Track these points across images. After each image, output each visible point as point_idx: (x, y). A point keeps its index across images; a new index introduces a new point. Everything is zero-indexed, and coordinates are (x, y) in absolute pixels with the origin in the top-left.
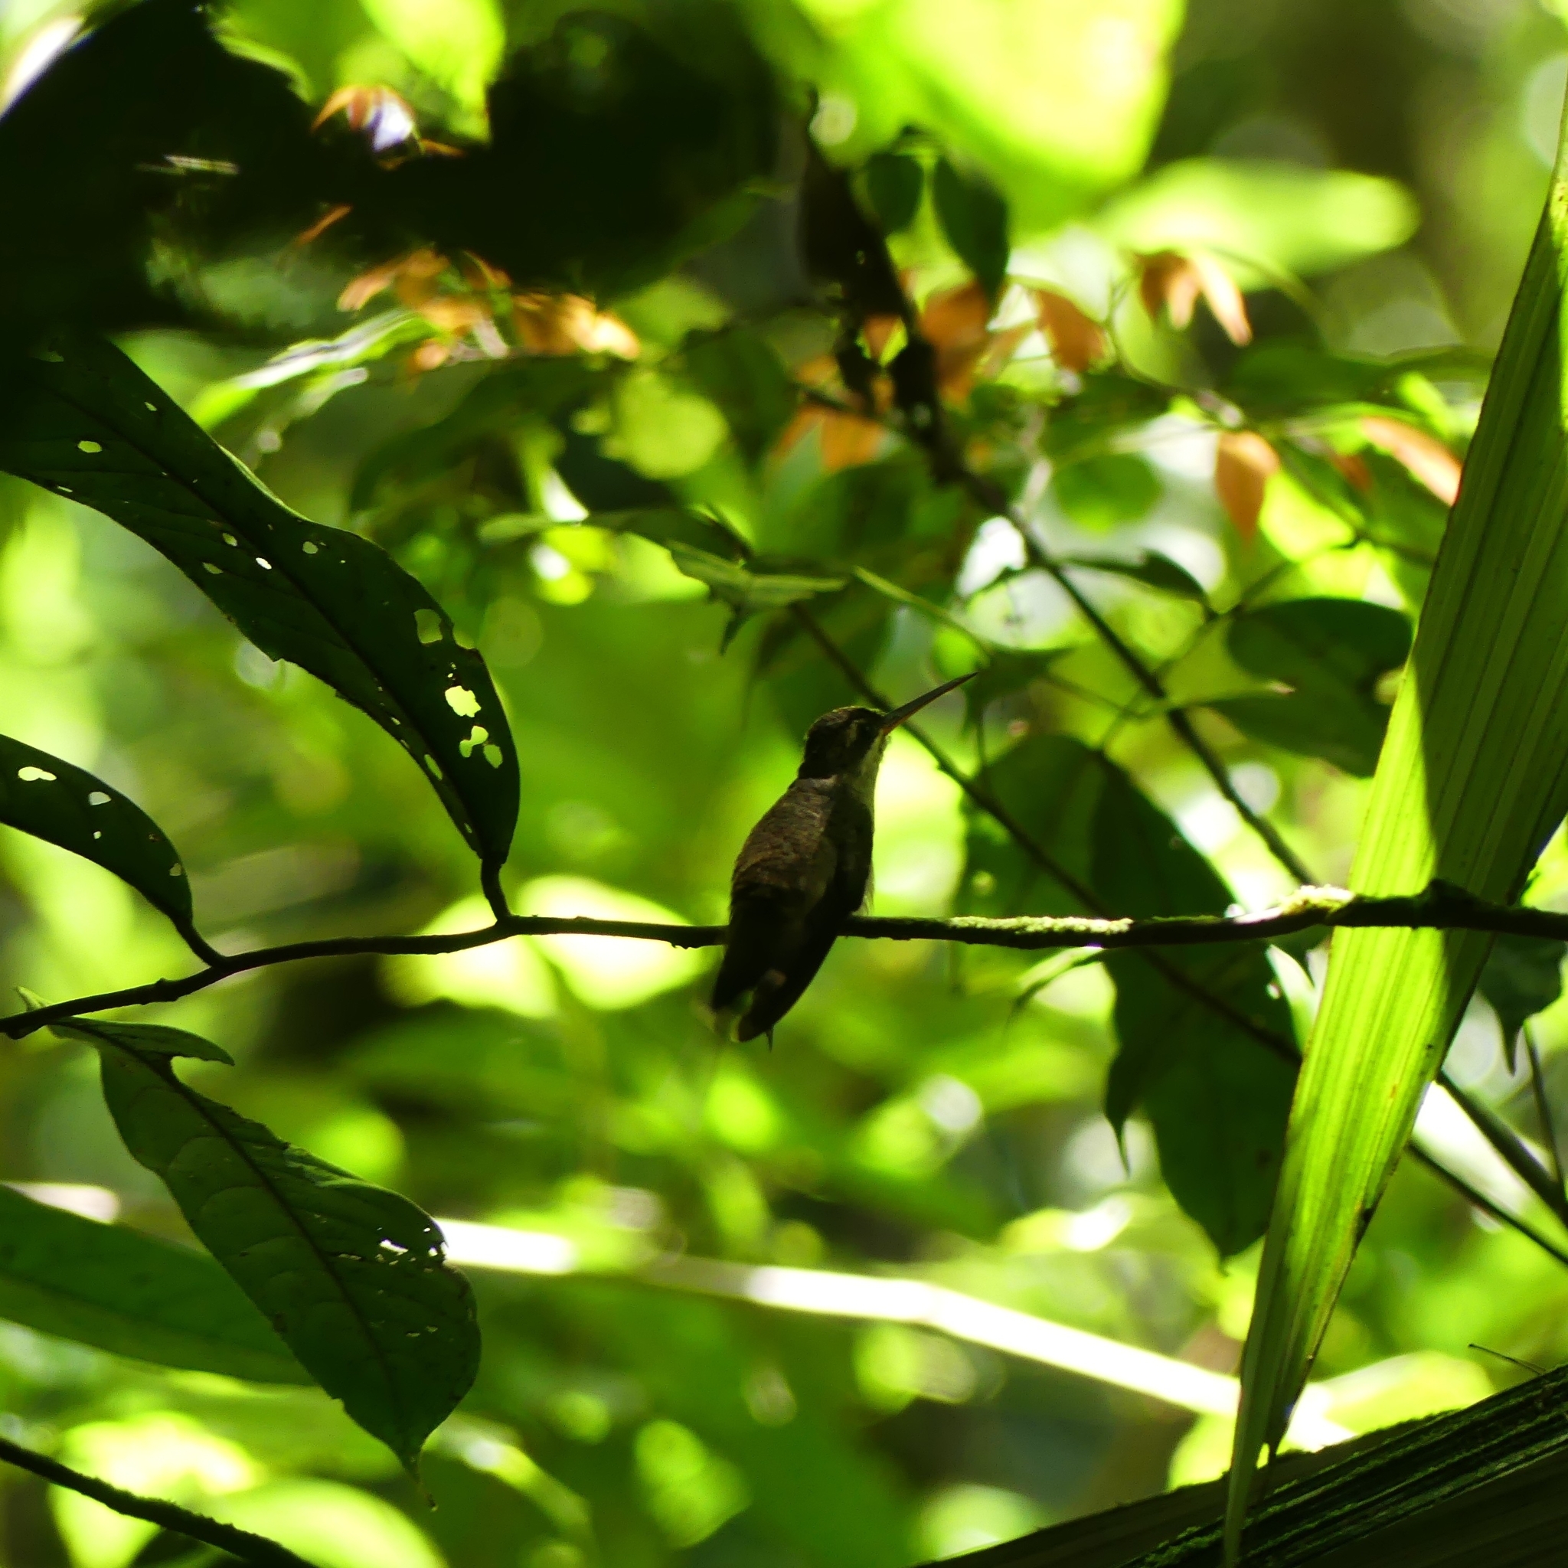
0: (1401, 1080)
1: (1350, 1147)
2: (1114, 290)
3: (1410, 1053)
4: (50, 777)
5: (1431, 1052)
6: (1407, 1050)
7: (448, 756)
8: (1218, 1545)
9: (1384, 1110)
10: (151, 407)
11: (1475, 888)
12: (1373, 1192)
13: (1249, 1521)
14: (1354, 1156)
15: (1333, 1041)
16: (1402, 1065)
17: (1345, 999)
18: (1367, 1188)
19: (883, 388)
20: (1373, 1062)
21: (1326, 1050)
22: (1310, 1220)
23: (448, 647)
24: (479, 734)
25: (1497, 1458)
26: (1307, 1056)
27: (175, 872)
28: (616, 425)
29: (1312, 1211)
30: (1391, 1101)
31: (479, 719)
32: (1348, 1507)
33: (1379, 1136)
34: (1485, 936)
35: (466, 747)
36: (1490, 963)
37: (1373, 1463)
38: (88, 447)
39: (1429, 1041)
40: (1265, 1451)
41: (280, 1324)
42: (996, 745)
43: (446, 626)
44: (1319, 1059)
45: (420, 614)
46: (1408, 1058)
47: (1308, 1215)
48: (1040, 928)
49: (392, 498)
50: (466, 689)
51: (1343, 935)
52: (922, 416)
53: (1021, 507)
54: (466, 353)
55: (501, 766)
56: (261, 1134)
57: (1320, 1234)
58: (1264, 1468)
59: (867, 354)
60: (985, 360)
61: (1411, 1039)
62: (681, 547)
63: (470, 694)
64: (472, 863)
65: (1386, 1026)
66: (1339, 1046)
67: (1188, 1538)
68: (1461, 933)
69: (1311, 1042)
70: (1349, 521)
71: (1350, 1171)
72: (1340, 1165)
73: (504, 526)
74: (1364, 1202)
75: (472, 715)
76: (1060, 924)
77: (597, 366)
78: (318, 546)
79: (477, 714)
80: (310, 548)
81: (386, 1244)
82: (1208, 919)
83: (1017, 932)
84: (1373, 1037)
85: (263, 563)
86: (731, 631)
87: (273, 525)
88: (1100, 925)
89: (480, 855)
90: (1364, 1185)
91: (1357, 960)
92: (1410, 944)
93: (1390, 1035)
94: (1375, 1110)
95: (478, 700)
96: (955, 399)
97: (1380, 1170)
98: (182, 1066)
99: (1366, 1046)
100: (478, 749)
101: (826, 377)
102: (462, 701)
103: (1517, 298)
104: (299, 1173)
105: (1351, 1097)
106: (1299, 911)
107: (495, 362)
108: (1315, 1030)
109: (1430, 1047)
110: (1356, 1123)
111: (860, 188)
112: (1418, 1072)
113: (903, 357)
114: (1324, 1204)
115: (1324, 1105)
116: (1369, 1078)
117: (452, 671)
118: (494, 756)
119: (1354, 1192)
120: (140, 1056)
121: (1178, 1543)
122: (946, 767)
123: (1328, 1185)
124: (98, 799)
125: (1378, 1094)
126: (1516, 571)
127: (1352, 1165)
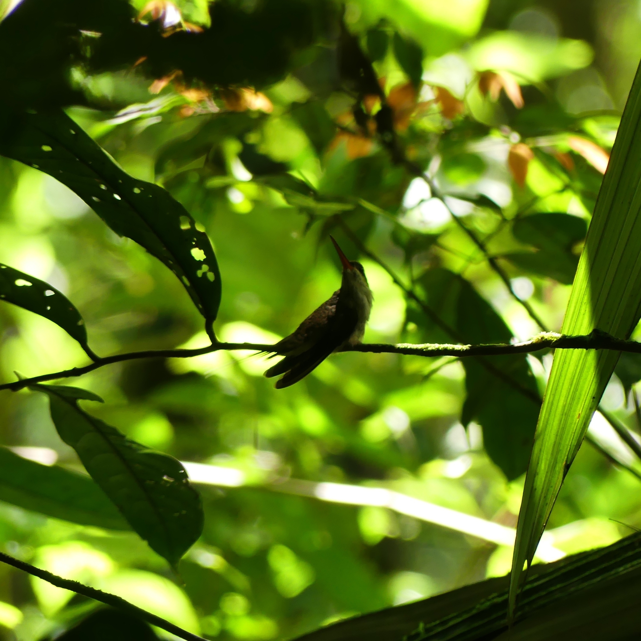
0: (582, 411)
1: (561, 439)
2: (467, 86)
3: (586, 400)
4: (29, 284)
5: (594, 400)
6: (585, 399)
7: (192, 277)
8: (506, 601)
9: (575, 423)
10: (73, 132)
11: (613, 333)
12: (570, 457)
13: (519, 591)
14: (563, 442)
15: (554, 395)
16: (583, 405)
17: (559, 378)
18: (568, 456)
19: (372, 126)
20: (571, 404)
21: (551, 399)
22: (545, 468)
23: (193, 231)
24: (205, 268)
25: (620, 566)
26: (544, 401)
27: (80, 323)
28: (263, 139)
29: (545, 465)
30: (578, 420)
31: (205, 262)
32: (558, 586)
33: (573, 434)
34: (616, 352)
35: (199, 273)
36: (619, 363)
37: (569, 568)
38: (46, 148)
39: (593, 396)
40: (526, 563)
41: (122, 509)
42: (417, 271)
43: (192, 223)
44: (549, 403)
45: (182, 218)
46: (585, 402)
47: (543, 467)
48: (434, 348)
49: (171, 170)
50: (200, 249)
51: (559, 351)
52: (388, 137)
53: (428, 173)
54: (202, 110)
55: (214, 281)
56: (114, 432)
57: (549, 474)
58: (525, 571)
59: (365, 112)
60: (413, 115)
61: (586, 394)
62: (289, 192)
63: (202, 251)
64: (202, 320)
65: (576, 390)
66: (557, 397)
67: (493, 598)
68: (606, 351)
69: (545, 396)
70: (563, 180)
71: (561, 448)
72: (557, 446)
73: (216, 182)
74: (567, 461)
75: (202, 260)
76: (441, 346)
77: (255, 116)
78: (141, 190)
79: (204, 260)
80: (137, 191)
81: (165, 478)
82: (503, 345)
83: (424, 350)
84: (571, 393)
85: (117, 197)
86: (308, 226)
87: (122, 181)
88: (459, 347)
89: (205, 317)
90: (567, 454)
91: (564, 362)
92: (586, 355)
93: (578, 393)
94: (571, 424)
95: (205, 254)
96: (401, 129)
97: (573, 448)
98: (82, 403)
99: (567, 398)
100: (204, 274)
101: (349, 121)
102: (198, 254)
103: (631, 91)
104: (130, 448)
105: (562, 418)
106: (540, 341)
107: (213, 114)
108: (547, 390)
109: (594, 398)
110: (563, 429)
111: (363, 43)
112: (589, 408)
113: (380, 113)
114: (550, 462)
115: (551, 421)
116: (569, 410)
117: (194, 241)
118: (211, 276)
119: (563, 457)
120: (65, 399)
121: (489, 600)
122: (396, 281)
123: (552, 454)
124: (49, 293)
125: (573, 416)
126: (630, 203)
127: (562, 446)
